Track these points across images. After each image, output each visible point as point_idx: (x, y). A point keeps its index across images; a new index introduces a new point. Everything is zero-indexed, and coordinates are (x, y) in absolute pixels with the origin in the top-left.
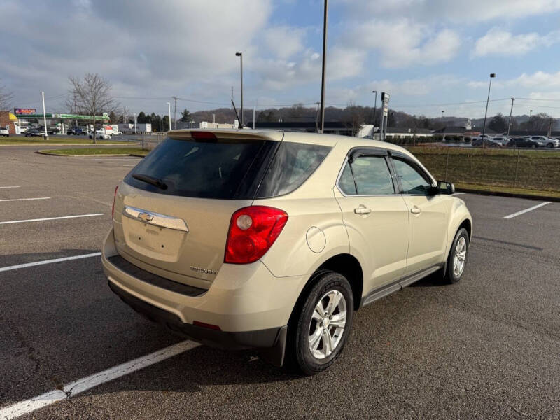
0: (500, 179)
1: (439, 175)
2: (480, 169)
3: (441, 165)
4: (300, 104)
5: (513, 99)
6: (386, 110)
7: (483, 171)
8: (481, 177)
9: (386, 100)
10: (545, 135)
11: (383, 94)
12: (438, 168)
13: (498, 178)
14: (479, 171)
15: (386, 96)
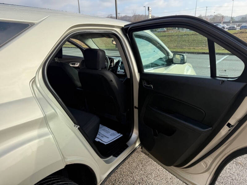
0: (202, 45)
1: (175, 45)
2: (193, 41)
3: (176, 40)
4: (111, 15)
5: (207, 7)
6: (150, 15)
7: (194, 42)
8: (194, 45)
9: (150, 10)
10: (221, 23)
11: (149, 8)
12: (174, 42)
13: (201, 45)
14: (193, 42)
15: (150, 8)
